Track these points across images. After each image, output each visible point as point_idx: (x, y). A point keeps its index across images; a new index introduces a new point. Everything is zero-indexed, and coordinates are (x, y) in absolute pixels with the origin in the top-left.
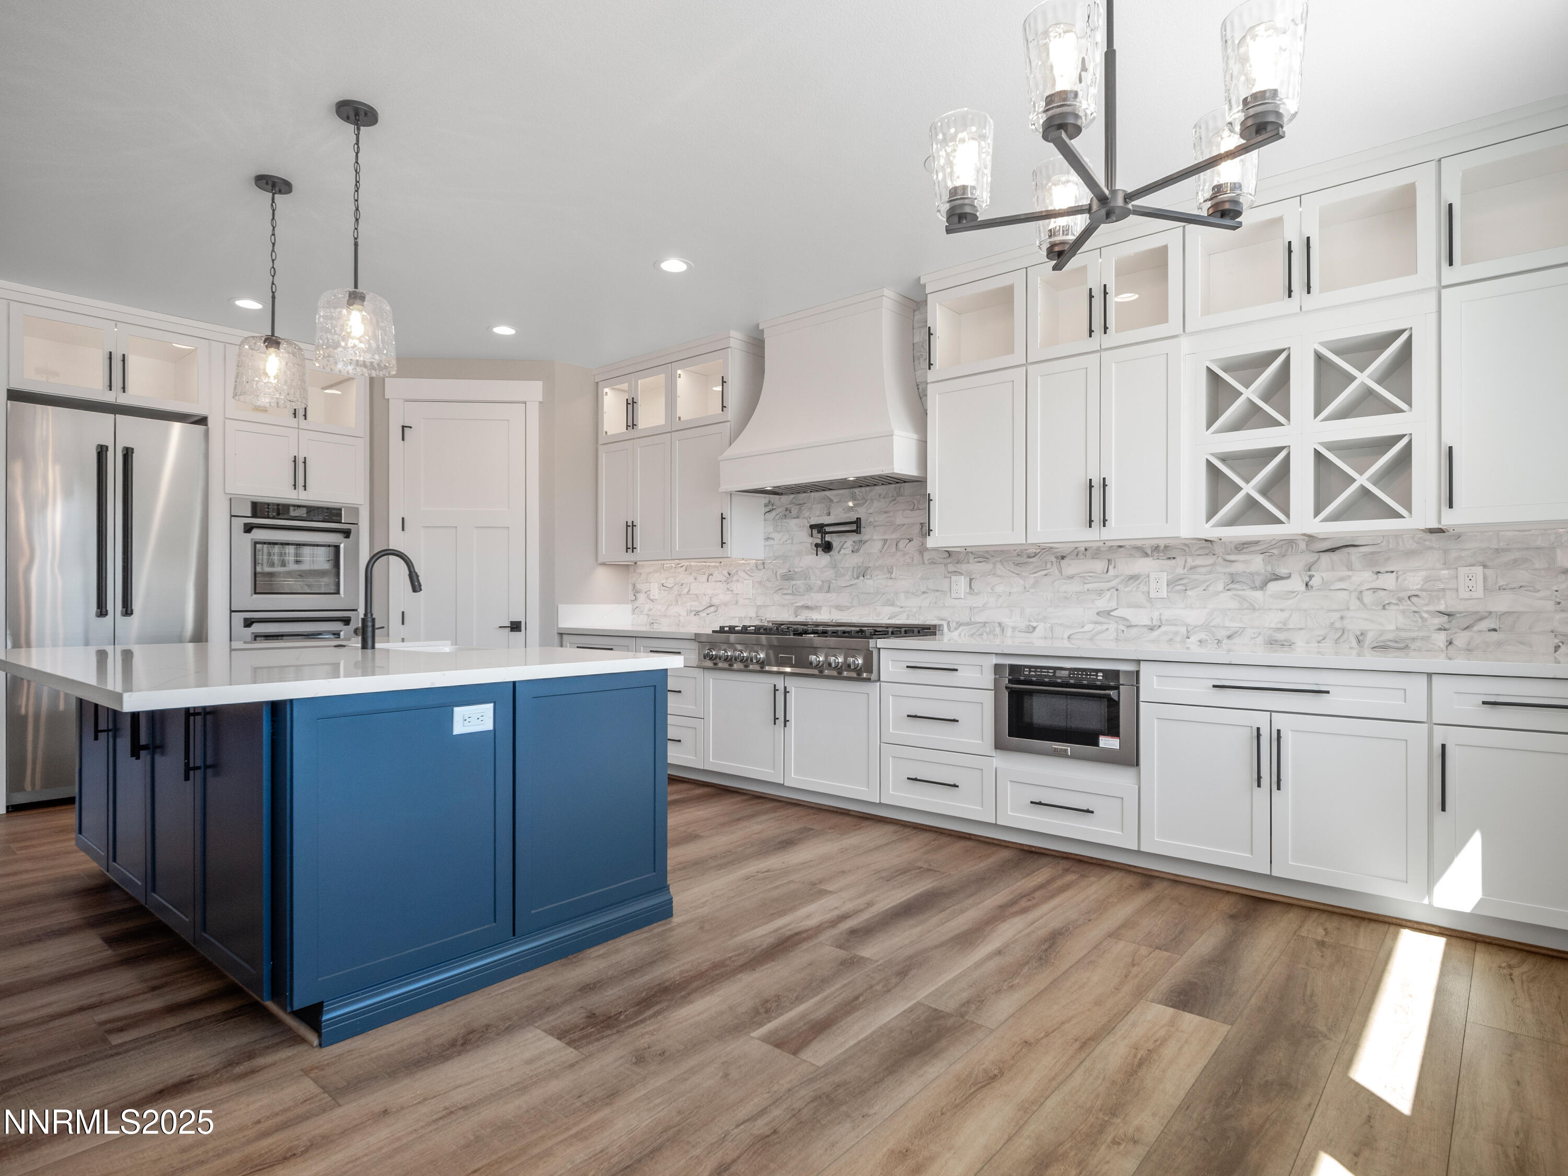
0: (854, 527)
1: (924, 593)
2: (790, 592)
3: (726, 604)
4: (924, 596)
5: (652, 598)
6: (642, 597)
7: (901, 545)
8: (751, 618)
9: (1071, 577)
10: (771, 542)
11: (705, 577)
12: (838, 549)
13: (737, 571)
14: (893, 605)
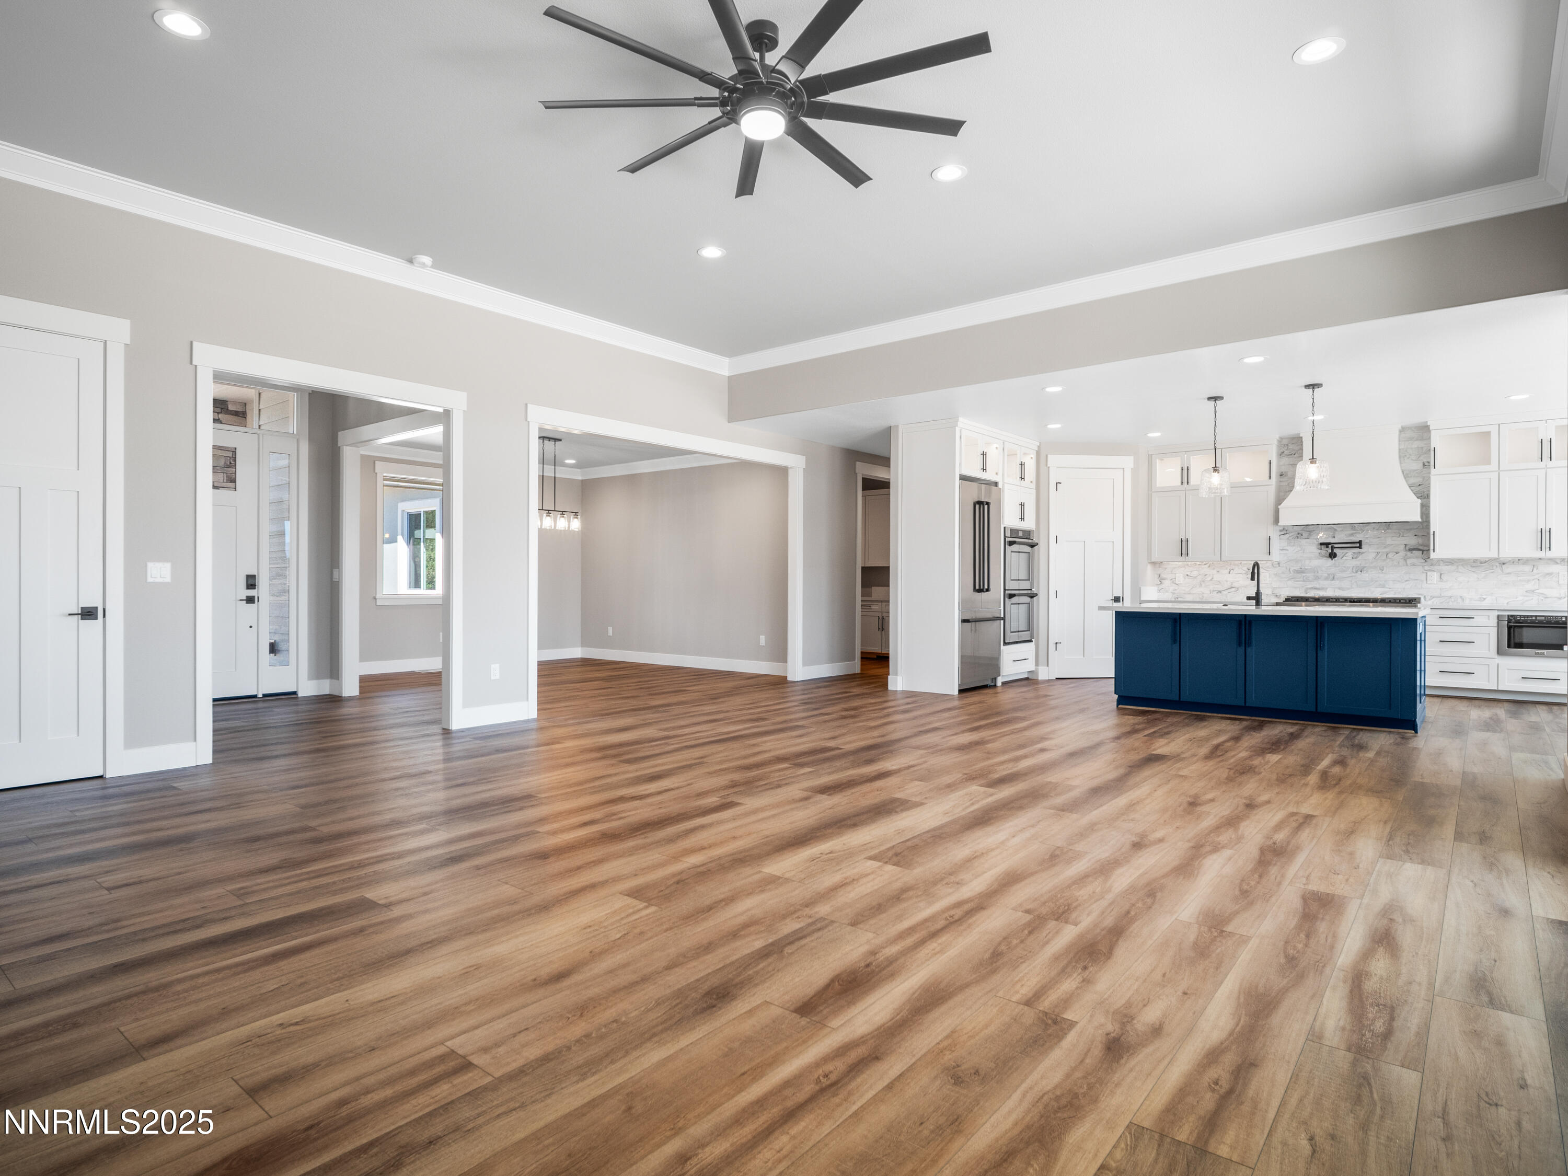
0: (1358, 545)
1: (1407, 581)
2: (1301, 579)
4: (1407, 582)
5: (1177, 583)
7: (1390, 555)
9: (1509, 574)
10: (1284, 552)
12: (1341, 557)
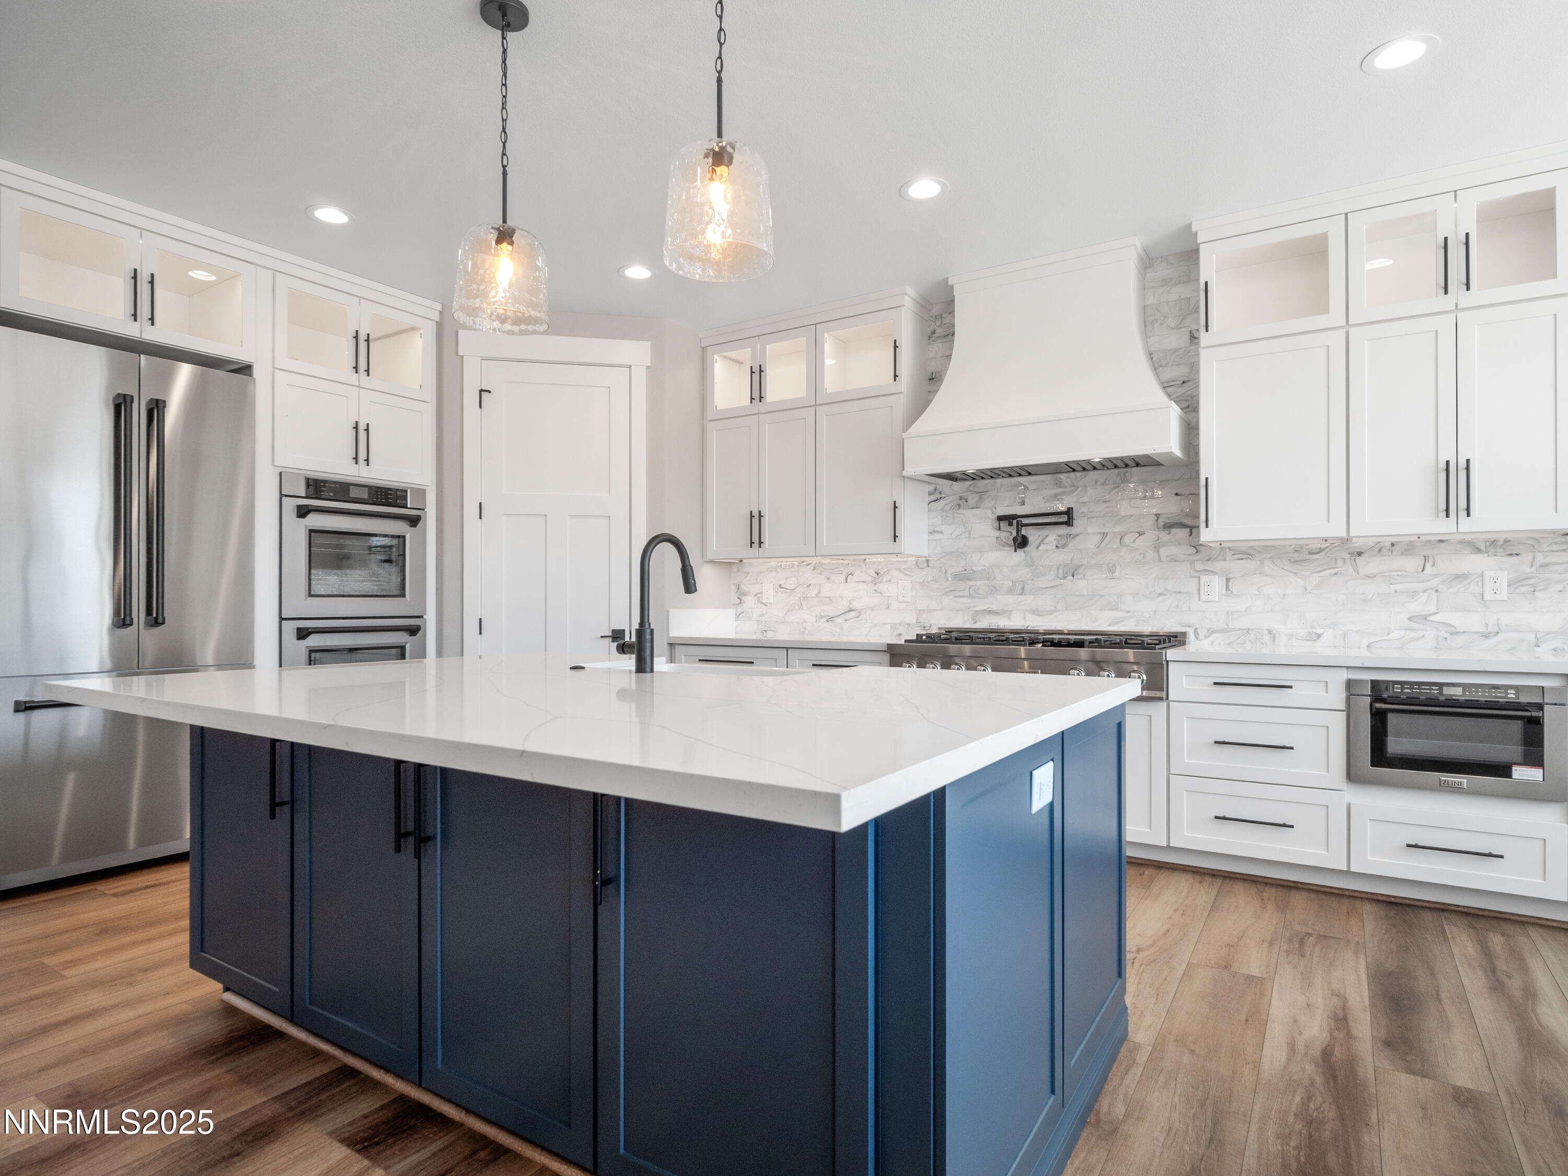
0: (1064, 518)
1: (1160, 595)
2: (966, 593)
3: (872, 609)
4: (1161, 598)
5: (765, 601)
6: (749, 601)
7: (1128, 539)
8: (909, 625)
9: (1372, 577)
10: (938, 536)
11: (843, 577)
12: (1036, 544)
13: (888, 570)
14: (1115, 609)
